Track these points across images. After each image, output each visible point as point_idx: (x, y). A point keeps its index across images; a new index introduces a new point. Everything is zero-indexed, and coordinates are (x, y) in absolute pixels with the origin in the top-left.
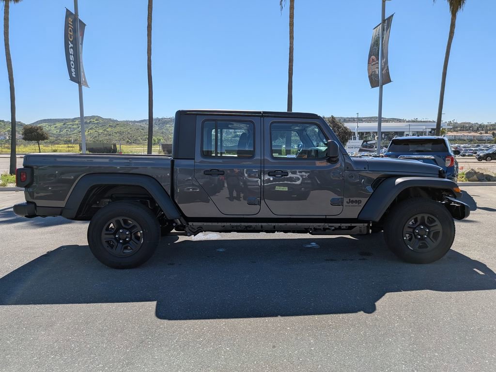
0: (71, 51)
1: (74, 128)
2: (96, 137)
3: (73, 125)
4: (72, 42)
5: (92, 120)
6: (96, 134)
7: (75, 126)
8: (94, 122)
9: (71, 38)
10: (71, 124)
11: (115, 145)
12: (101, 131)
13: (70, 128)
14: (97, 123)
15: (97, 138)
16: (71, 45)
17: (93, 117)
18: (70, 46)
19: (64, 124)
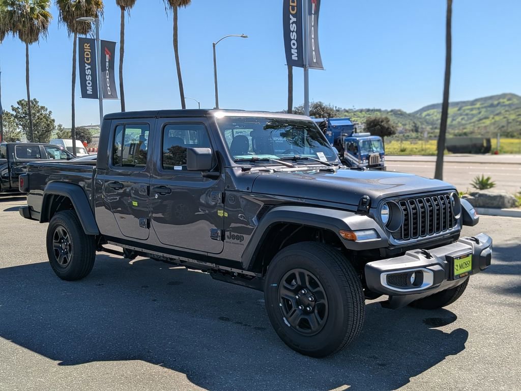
0: (293, 27)
1: (472, 115)
2: (503, 127)
3: (472, 110)
4: (294, 16)
5: (501, 100)
6: (504, 123)
7: (474, 112)
8: (503, 102)
9: (293, 10)
10: (468, 109)
11: (488, 141)
12: (513, 117)
13: (467, 115)
14: (509, 105)
15: (505, 128)
16: (293, 19)
17: (503, 96)
18: (291, 21)
19: (459, 110)
